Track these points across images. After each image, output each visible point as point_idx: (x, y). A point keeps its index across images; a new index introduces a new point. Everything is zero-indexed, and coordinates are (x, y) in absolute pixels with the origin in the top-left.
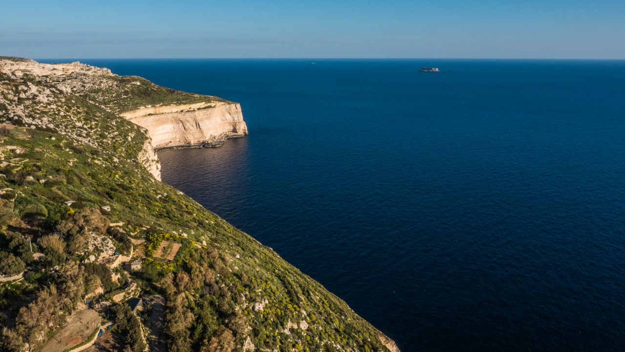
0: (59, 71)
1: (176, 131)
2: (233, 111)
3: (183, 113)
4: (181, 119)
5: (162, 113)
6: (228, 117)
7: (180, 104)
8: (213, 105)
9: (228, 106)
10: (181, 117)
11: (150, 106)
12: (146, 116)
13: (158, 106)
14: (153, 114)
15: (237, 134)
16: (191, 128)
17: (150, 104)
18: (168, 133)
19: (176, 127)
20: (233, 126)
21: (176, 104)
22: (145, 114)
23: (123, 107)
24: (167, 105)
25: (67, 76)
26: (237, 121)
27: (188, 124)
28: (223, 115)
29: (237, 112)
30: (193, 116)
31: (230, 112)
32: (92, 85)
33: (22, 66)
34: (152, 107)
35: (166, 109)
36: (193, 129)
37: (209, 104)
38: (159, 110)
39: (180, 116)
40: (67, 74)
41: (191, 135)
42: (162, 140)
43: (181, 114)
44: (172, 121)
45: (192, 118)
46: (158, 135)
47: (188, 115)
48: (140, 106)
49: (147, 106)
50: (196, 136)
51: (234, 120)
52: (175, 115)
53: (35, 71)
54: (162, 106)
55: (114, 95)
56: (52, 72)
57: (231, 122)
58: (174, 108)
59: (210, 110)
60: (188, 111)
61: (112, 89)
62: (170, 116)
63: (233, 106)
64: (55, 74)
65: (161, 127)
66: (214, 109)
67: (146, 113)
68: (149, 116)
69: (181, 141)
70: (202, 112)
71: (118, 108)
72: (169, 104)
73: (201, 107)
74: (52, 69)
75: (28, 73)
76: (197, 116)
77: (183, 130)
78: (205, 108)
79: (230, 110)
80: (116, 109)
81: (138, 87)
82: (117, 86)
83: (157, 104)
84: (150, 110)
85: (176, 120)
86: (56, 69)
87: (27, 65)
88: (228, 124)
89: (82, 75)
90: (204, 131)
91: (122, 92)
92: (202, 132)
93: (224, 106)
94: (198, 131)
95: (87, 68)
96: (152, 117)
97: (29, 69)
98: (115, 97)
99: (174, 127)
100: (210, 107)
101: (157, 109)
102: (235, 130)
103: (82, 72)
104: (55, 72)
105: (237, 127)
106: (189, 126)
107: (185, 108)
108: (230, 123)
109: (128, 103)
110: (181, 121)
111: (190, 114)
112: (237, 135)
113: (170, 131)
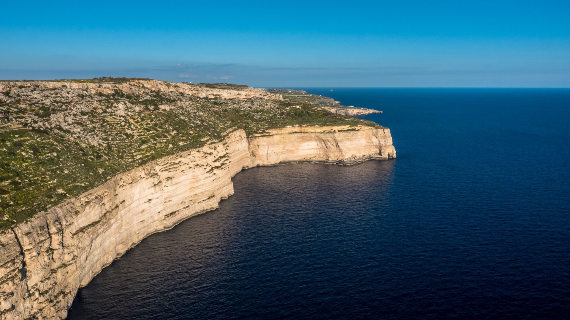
0: (242, 96)
1: (319, 148)
2: (379, 135)
3: (324, 134)
4: (323, 139)
5: (307, 132)
6: (375, 140)
7: (324, 126)
8: (357, 128)
9: (374, 130)
10: (322, 137)
11: (297, 125)
12: (291, 133)
13: (304, 126)
14: (298, 133)
15: (380, 156)
16: (332, 147)
17: (298, 124)
18: (313, 149)
19: (320, 144)
20: (379, 149)
21: (320, 126)
22: (290, 132)
23: (273, 125)
24: (311, 126)
25: (248, 100)
26: (384, 145)
27: (329, 143)
28: (370, 138)
29: (385, 137)
30: (332, 137)
31: (377, 136)
32: (258, 107)
33: (216, 92)
34: (299, 126)
35: (310, 129)
36: (334, 148)
37: (353, 128)
38: (304, 130)
39: (322, 135)
40: (248, 98)
41: (332, 154)
42: (308, 155)
43: (322, 134)
44: (316, 139)
45: (332, 138)
46: (304, 150)
47: (328, 135)
48: (288, 125)
49: (295, 125)
50: (336, 154)
51: (380, 144)
52: (318, 134)
53: (224, 95)
54: (307, 126)
55: (270, 115)
56: (237, 96)
57: (378, 145)
58: (318, 129)
59: (352, 133)
60: (329, 132)
61: (272, 111)
62: (313, 135)
63: (381, 131)
64: (238, 98)
65: (306, 144)
66: (356, 132)
67: (292, 131)
68: (294, 134)
69: (324, 157)
70: (342, 134)
71: (268, 126)
72: (314, 125)
73: (344, 129)
74: (237, 94)
75: (218, 97)
76: (336, 137)
77: (325, 148)
78: (348, 130)
79: (377, 134)
80: (266, 126)
81: (296, 110)
82: (277, 108)
83: (304, 124)
84: (297, 128)
85: (319, 139)
86: (240, 94)
87: (219, 91)
88: (374, 147)
89: (258, 99)
90: (343, 151)
91: (278, 113)
92: (341, 152)
93: (371, 131)
94: (338, 151)
95: (265, 94)
96: (297, 135)
97: (220, 94)
98: (272, 117)
99: (318, 145)
100: (354, 130)
101: (303, 128)
102: (380, 154)
103: (261, 97)
104: (239, 96)
105: (383, 151)
106: (330, 145)
107: (328, 129)
108: (376, 146)
109: (278, 122)
110: (323, 140)
111: (330, 134)
112: (381, 158)
113: (315, 148)
